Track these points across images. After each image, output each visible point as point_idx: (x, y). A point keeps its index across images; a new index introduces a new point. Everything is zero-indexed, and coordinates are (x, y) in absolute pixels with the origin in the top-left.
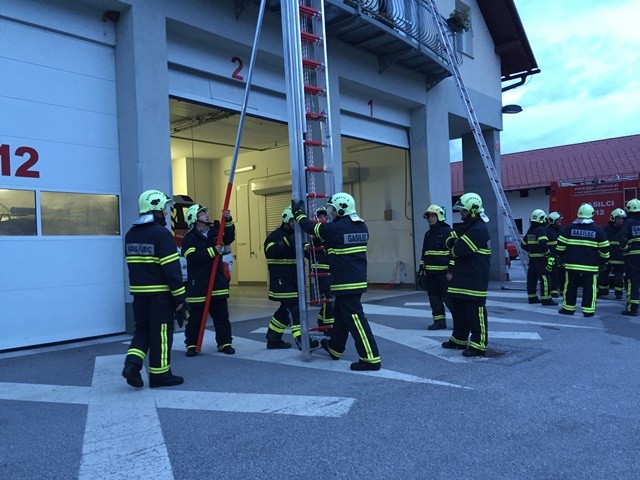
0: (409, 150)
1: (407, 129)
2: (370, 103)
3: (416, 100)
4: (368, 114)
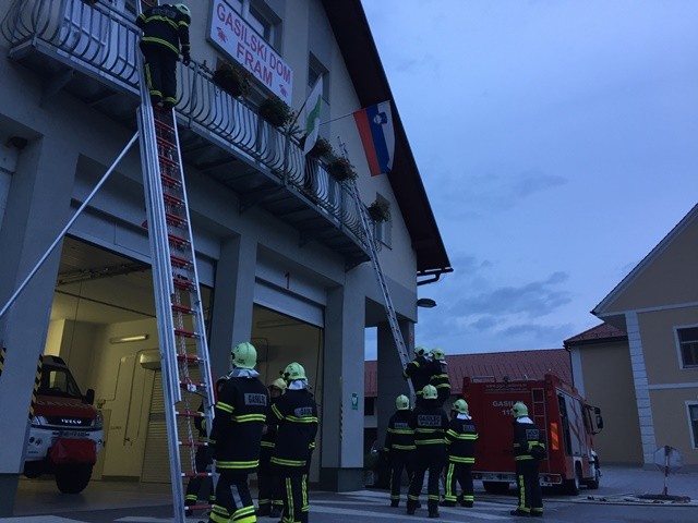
0: (323, 329)
1: (322, 308)
2: (287, 275)
3: (333, 278)
4: (284, 286)
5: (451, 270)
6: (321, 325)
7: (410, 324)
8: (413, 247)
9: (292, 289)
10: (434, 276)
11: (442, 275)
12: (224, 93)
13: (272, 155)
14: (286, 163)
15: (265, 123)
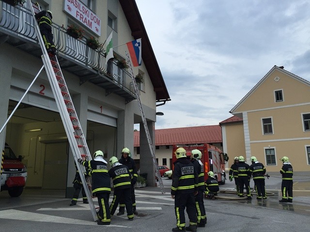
0: (117, 128)
1: (116, 119)
2: (101, 107)
3: (120, 107)
4: (100, 112)
5: (170, 100)
6: (116, 126)
7: (153, 123)
8: (154, 90)
9: (103, 113)
10: (163, 102)
11: (166, 102)
12: (71, 37)
13: (93, 62)
14: (99, 65)
15: (89, 48)
